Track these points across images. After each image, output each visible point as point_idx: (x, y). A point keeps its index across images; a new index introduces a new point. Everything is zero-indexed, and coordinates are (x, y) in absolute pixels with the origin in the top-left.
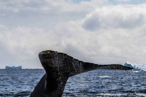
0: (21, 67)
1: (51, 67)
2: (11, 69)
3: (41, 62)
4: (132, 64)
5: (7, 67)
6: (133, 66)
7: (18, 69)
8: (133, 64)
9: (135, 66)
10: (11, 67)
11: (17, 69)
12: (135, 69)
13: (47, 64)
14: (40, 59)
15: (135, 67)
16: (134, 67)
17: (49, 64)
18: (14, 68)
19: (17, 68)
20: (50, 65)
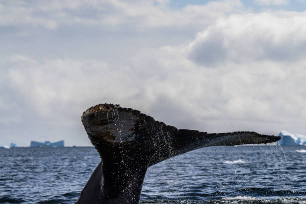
0: (62, 142)
1: (109, 145)
2: (42, 147)
3: (88, 134)
4: (293, 136)
5: (33, 143)
6: (296, 139)
7: (57, 146)
8: (296, 136)
9: (299, 139)
10: (41, 144)
11: (55, 147)
12: (300, 145)
13: (102, 137)
14: (86, 128)
15: (300, 142)
16: (297, 141)
17: (105, 138)
18: (48, 144)
19: (55, 144)
20: (108, 140)
